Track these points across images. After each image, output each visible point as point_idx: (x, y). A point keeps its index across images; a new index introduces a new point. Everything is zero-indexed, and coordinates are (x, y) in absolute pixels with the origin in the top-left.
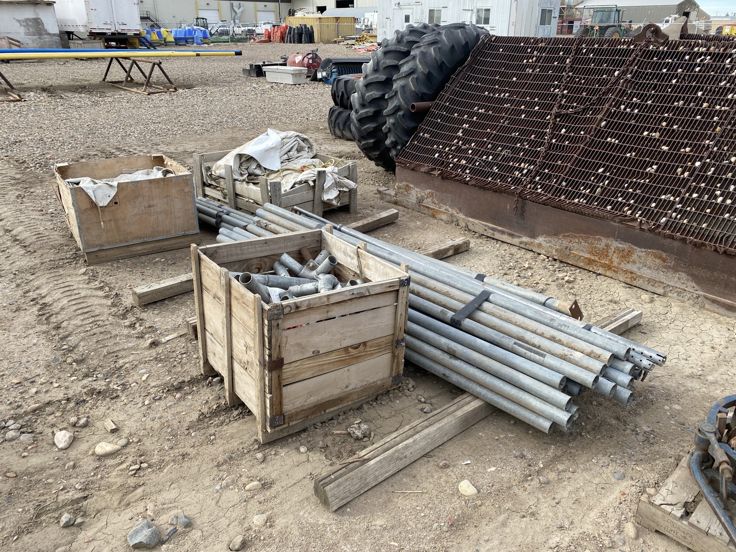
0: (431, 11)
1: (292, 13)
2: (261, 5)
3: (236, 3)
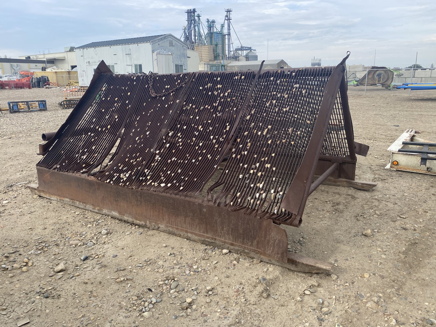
1: (44, 69)
2: (33, 65)
3: (15, 64)
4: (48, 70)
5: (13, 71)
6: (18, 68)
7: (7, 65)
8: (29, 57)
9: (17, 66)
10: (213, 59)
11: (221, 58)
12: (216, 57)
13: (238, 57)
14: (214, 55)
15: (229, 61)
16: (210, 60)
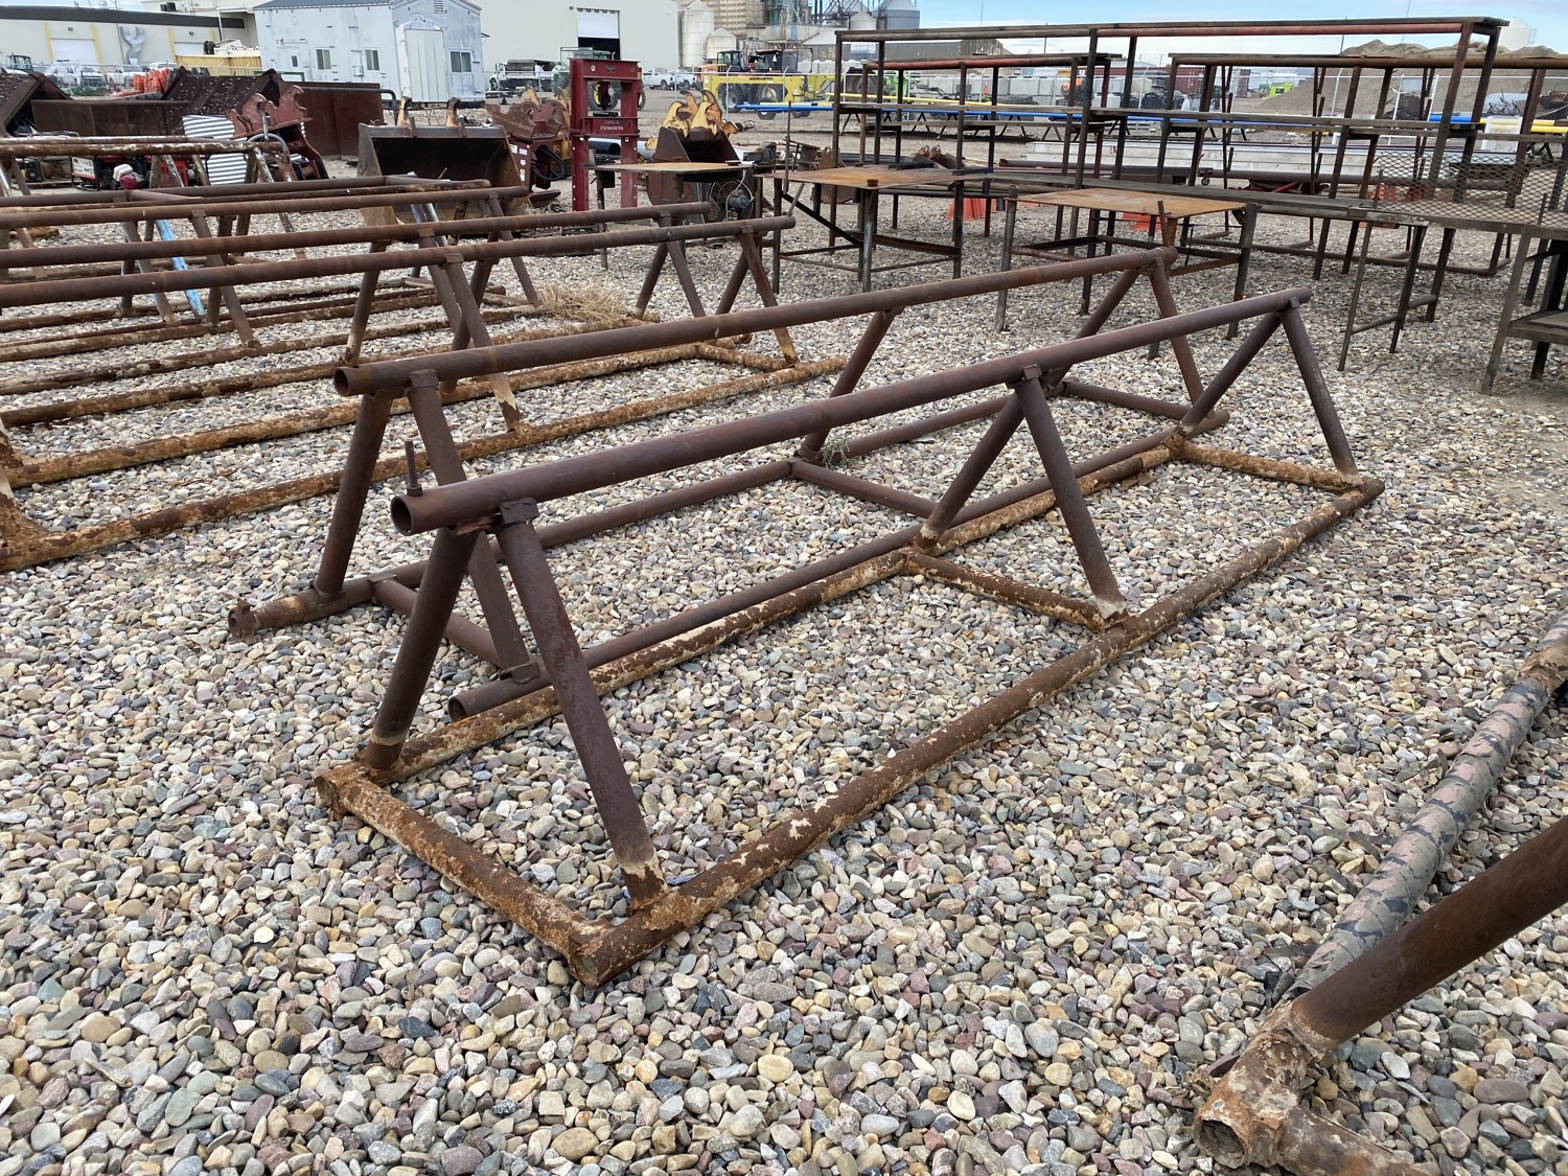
0: (319, 52)
1: (209, 48)
2: (182, 32)
3: (130, 28)
4: (220, 53)
5: (126, 48)
6: (139, 41)
7: (108, 30)
8: (172, 7)
9: (138, 34)
10: (761, 21)
11: (789, 18)
12: (770, 16)
13: (849, 15)
14: (765, 7)
15: (813, 29)
16: (750, 26)
